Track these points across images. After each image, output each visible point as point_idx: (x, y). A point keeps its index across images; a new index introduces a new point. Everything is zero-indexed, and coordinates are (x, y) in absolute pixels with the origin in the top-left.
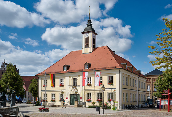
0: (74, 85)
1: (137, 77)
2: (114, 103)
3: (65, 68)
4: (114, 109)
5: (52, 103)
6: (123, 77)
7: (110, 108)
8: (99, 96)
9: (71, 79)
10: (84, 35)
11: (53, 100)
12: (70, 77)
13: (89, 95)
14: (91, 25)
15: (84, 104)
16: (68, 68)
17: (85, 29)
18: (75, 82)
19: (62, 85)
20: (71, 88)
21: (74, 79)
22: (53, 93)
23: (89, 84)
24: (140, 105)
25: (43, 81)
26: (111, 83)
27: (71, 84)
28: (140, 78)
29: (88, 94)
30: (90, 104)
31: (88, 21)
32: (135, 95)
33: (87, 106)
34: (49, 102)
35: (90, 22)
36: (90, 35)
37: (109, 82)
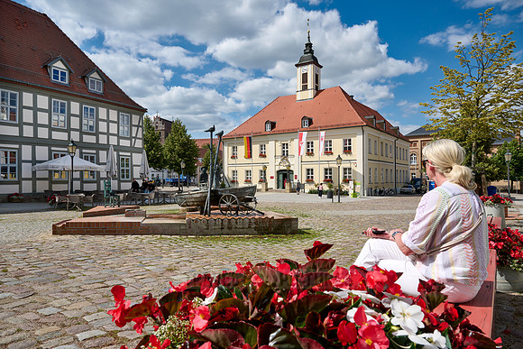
0: (284, 155)
1: (393, 139)
2: (355, 184)
3: (269, 126)
4: (355, 195)
6: (370, 140)
7: (346, 194)
8: (326, 173)
9: (279, 144)
10: (299, 68)
11: (248, 181)
12: (276, 141)
13: (310, 171)
14: (311, 52)
16: (273, 125)
17: (302, 59)
18: (285, 149)
19: (263, 155)
20: (279, 160)
21: (284, 144)
22: (248, 169)
23: (310, 153)
24: (399, 188)
25: (230, 148)
26: (347, 150)
27: (279, 153)
28: (399, 142)
29: (308, 170)
30: (313, 187)
31: (307, 45)
32: (389, 171)
33: (307, 191)
34: (242, 185)
35: (309, 45)
36: (310, 69)
37: (345, 148)
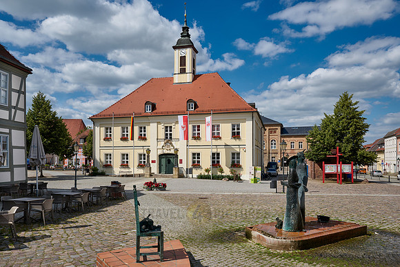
0: (167, 138)
2: (255, 170)
3: (149, 107)
4: (256, 180)
8: (214, 158)
9: (161, 127)
10: (177, 51)
11: (125, 165)
13: (196, 156)
14: (188, 36)
15: (190, 171)
16: (154, 106)
18: (169, 132)
19: (142, 138)
21: (166, 127)
23: (197, 137)
25: (103, 129)
26: (236, 135)
27: (162, 136)
29: (194, 154)
31: (184, 28)
33: (195, 176)
36: (188, 52)
37: (233, 133)
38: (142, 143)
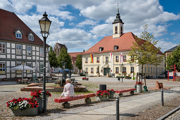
0: (107, 61)
2: (134, 74)
3: (100, 49)
4: (134, 79)
5: (92, 74)
9: (104, 57)
10: (114, 24)
11: (92, 72)
12: (103, 56)
14: (119, 17)
15: (114, 75)
16: (102, 49)
17: (115, 20)
18: (107, 59)
19: (98, 62)
20: (105, 64)
21: (107, 57)
22: (92, 67)
23: (117, 61)
25: (85, 58)
26: (132, 60)
29: (117, 68)
30: (118, 75)
34: (90, 74)
35: (118, 15)
36: (118, 25)
38: (98, 64)
